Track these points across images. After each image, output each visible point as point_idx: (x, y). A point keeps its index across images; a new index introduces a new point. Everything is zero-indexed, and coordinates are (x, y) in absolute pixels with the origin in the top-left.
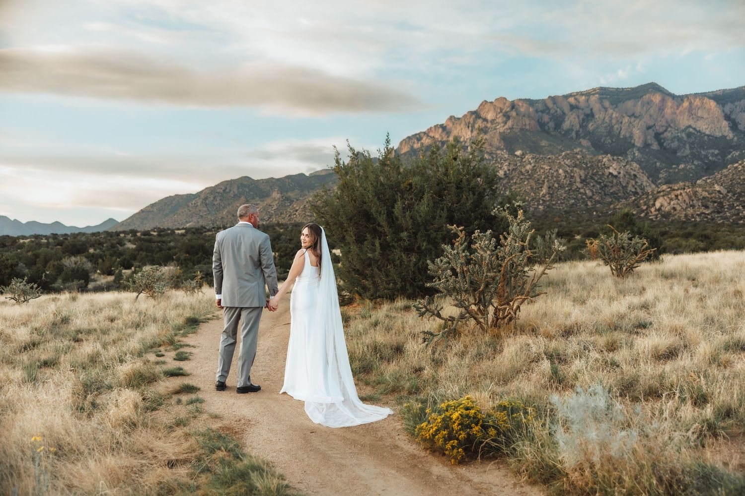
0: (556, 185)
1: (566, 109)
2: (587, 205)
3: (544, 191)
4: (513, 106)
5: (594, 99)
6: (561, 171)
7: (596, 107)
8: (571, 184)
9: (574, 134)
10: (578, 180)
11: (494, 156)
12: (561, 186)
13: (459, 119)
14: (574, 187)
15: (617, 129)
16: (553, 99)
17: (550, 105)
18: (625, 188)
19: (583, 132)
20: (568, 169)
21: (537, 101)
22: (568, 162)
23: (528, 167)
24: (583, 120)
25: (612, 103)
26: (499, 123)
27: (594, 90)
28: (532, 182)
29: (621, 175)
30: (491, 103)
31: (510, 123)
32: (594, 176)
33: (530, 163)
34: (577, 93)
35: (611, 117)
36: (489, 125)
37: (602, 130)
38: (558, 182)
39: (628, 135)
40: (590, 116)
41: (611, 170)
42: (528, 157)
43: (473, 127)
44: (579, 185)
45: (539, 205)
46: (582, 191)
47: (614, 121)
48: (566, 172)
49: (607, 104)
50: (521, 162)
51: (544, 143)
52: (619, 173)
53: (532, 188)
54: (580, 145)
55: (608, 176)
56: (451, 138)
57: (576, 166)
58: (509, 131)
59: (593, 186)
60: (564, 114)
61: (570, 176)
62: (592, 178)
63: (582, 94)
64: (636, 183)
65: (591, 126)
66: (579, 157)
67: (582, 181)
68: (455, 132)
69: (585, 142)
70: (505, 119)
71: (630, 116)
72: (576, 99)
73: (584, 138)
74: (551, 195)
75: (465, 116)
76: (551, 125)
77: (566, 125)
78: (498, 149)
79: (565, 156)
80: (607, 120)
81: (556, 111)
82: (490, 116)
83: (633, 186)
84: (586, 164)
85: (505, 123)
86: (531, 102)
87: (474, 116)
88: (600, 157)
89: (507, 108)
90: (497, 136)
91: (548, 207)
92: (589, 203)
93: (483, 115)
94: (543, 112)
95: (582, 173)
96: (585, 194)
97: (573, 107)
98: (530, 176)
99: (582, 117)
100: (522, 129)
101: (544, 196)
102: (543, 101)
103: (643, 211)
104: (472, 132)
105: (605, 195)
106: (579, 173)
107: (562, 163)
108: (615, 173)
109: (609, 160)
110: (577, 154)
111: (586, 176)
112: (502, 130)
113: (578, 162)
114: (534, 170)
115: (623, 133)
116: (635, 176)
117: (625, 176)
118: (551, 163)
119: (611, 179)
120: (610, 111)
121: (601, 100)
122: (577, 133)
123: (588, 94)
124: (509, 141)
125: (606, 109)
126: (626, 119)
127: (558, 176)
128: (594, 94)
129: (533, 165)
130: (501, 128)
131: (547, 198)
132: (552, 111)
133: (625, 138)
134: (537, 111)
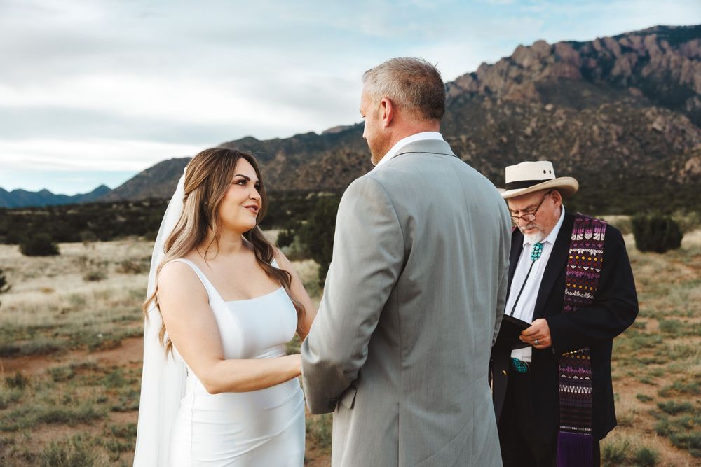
0: (589, 144)
1: (617, 51)
2: (622, 166)
3: (575, 150)
4: (553, 49)
5: (650, 39)
6: (595, 128)
7: (653, 48)
8: (606, 142)
9: (624, 82)
10: (614, 137)
11: (527, 109)
12: (595, 145)
13: (491, 65)
14: (610, 146)
15: (676, 74)
16: (602, 41)
17: (598, 47)
18: (670, 145)
19: (636, 78)
20: (604, 125)
21: (583, 44)
22: (604, 117)
23: (559, 123)
24: (637, 64)
25: (672, 43)
26: (534, 71)
27: (651, 28)
28: (562, 141)
29: (667, 130)
30: (528, 47)
31: (547, 72)
32: (634, 131)
33: (561, 119)
34: (631, 33)
35: (669, 61)
36: (525, 73)
37: (658, 75)
38: (591, 140)
39: (688, 81)
40: (645, 59)
41: (655, 125)
42: (560, 112)
43: (507, 75)
44: (615, 143)
45: (568, 166)
46: (618, 149)
47: (672, 65)
48: (601, 128)
49: (665, 44)
50: (551, 117)
51: (586, 93)
52: (664, 128)
53: (561, 148)
54: (629, 94)
55: (651, 133)
56: (482, 89)
57: (614, 121)
58: (545, 80)
59: (633, 144)
60: (614, 57)
61: (604, 133)
62: (632, 135)
63: (636, 33)
64: (684, 139)
65: (645, 72)
66: (619, 110)
67: (620, 139)
68: (486, 82)
69: (634, 91)
70: (540, 66)
71: (691, 59)
72: (629, 40)
73: (636, 86)
74: (583, 155)
75: (498, 63)
76: (599, 70)
77: (616, 71)
78: (533, 100)
79: (606, 108)
80: (664, 63)
81: (605, 55)
82: (526, 63)
83: (680, 143)
84: (627, 118)
85: (542, 70)
86: (576, 45)
87: (507, 63)
88: (643, 111)
89: (545, 53)
90: (532, 87)
91: (579, 168)
92: (626, 164)
93: (518, 61)
94: (589, 55)
95: (620, 129)
96: (622, 153)
97: (625, 50)
98: (561, 133)
99: (634, 60)
100: (560, 78)
101: (574, 156)
102: (591, 43)
103: (671, 173)
104: (505, 80)
105: (646, 153)
106: (616, 129)
107: (598, 118)
108: (659, 128)
109: (653, 114)
110: (618, 106)
111: (625, 133)
112: (537, 79)
113: (617, 117)
114: (565, 127)
115: (682, 79)
116: (683, 131)
117: (670, 131)
118: (586, 118)
119: (654, 134)
120: (669, 53)
121: (658, 40)
122: (629, 79)
123: (643, 34)
124: (545, 91)
125: (664, 51)
126: (687, 62)
127: (592, 133)
128: (650, 34)
129: (564, 120)
130: (536, 77)
131: (578, 158)
132: (600, 55)
133: (685, 85)
134: (582, 55)
